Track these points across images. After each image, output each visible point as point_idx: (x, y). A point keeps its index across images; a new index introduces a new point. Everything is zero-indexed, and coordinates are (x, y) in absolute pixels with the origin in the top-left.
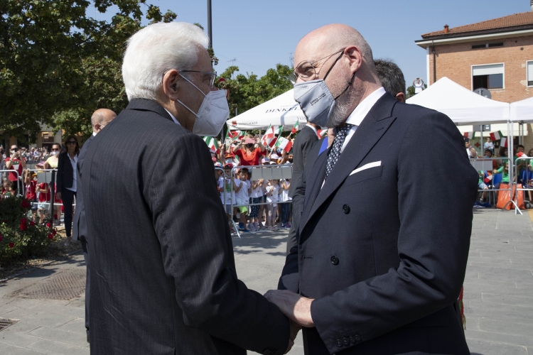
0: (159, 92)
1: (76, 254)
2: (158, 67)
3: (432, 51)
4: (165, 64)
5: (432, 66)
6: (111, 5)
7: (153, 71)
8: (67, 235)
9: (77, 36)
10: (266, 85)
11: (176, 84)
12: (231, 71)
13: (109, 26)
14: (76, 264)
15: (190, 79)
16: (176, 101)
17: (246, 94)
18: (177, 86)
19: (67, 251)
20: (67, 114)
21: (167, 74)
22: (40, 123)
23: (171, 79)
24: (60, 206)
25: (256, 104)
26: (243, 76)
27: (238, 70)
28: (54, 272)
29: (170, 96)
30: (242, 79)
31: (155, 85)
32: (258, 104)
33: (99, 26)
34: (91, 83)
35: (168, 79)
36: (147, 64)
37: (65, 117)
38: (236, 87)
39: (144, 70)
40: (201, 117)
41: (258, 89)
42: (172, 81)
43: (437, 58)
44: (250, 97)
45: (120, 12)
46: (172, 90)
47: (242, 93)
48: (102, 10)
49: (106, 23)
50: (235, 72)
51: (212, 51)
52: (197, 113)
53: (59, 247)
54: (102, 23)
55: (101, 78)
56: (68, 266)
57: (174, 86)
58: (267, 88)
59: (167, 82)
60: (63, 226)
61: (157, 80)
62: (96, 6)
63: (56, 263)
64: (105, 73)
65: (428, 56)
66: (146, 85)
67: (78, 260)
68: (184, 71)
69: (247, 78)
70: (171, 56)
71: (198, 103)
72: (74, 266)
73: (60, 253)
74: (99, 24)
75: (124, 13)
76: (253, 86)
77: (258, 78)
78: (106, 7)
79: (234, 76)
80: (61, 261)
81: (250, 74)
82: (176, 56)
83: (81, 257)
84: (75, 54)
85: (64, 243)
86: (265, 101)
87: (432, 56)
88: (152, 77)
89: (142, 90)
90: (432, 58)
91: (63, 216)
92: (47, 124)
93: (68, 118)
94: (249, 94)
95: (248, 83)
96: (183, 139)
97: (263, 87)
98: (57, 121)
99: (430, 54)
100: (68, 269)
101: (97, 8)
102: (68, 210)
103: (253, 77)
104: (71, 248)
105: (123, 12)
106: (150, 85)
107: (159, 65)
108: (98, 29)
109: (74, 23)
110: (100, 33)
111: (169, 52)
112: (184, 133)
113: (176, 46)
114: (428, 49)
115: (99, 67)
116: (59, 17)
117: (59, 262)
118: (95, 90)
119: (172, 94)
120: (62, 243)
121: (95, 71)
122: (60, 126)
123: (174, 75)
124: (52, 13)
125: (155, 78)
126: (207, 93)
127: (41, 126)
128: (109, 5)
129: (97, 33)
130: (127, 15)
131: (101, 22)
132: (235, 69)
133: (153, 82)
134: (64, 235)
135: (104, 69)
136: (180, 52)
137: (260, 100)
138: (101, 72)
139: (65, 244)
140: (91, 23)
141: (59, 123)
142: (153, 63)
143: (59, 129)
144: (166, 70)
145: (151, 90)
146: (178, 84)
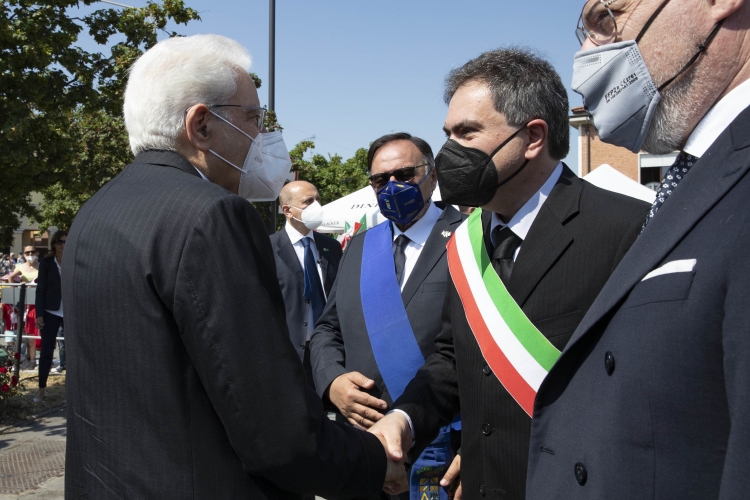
0: (181, 139)
1: (49, 416)
2: (177, 102)
3: (587, 131)
4: (187, 96)
5: (586, 152)
6: (115, 32)
7: (170, 109)
8: (40, 385)
9: (58, 75)
10: (353, 170)
11: (205, 126)
12: (303, 148)
13: (106, 62)
14: (45, 432)
15: (227, 118)
16: (206, 152)
17: (324, 182)
18: (208, 129)
19: (34, 410)
20: (61, 204)
21: (191, 112)
22: (19, 215)
23: (197, 119)
24: (37, 340)
25: (338, 195)
26: (322, 157)
27: (313, 147)
28: (6, 445)
29: (198, 145)
30: (320, 162)
31: (174, 130)
32: (341, 196)
33: (91, 62)
34: (91, 155)
35: (193, 119)
36: (159, 99)
37: (58, 207)
38: (307, 169)
39: (156, 107)
40: (249, 172)
41: (341, 176)
42: (200, 122)
43: (592, 142)
44: (329, 186)
45: (125, 41)
46: (200, 135)
47: (319, 180)
48: (101, 40)
49: (102, 58)
50: (309, 149)
51: (274, 116)
52: (241, 166)
53: (25, 403)
54: (96, 56)
55: (106, 148)
56: (32, 435)
57: (203, 130)
58: (355, 174)
59: (191, 124)
60: (35, 372)
61: (177, 122)
62: (91, 33)
63: (12, 430)
64: (113, 142)
65: (580, 138)
66: (159, 129)
67: (49, 425)
68: (217, 106)
69: (328, 160)
70: (194, 84)
71: (242, 153)
72: (40, 435)
73: (22, 415)
74: (91, 58)
75: (131, 43)
76: (334, 171)
77: (344, 161)
78: (107, 36)
79: (308, 156)
80: (21, 426)
81: (333, 155)
82: (202, 84)
83: (60, 421)
84: (52, 102)
85: (33, 397)
86: (351, 192)
87: (586, 138)
88: (170, 116)
89: (154, 137)
90: (586, 141)
91: (38, 356)
92: (29, 216)
93: (64, 209)
94: (328, 182)
95: (326, 166)
96: (222, 204)
97: (349, 173)
98: (47, 214)
99: (583, 135)
100: (30, 441)
101: (93, 36)
102: (46, 347)
103: (337, 160)
104: (43, 406)
105: (129, 41)
106: (166, 130)
107: (178, 99)
108: (89, 65)
109: (57, 59)
110: (91, 71)
111: (192, 78)
112: (223, 195)
113: (201, 68)
114: (580, 128)
115: (105, 132)
116: (26, 42)
117: (19, 429)
118: (97, 166)
119: (201, 141)
120: (29, 398)
121: (97, 140)
122: (50, 222)
123: (201, 112)
124: (14, 35)
125: (173, 119)
126: (254, 136)
127: (20, 220)
128: (111, 33)
129: (86, 72)
130: (136, 46)
131: (94, 55)
132: (308, 145)
133: (170, 125)
134: (35, 385)
135: (111, 136)
136: (208, 77)
137: (343, 191)
138: (107, 139)
139: (35, 400)
140: (78, 56)
141: (49, 216)
142: (168, 97)
143: (48, 225)
144: (189, 106)
145: (169, 136)
146: (210, 125)
